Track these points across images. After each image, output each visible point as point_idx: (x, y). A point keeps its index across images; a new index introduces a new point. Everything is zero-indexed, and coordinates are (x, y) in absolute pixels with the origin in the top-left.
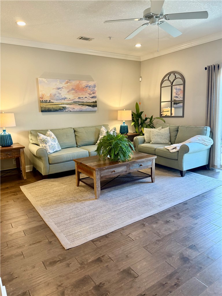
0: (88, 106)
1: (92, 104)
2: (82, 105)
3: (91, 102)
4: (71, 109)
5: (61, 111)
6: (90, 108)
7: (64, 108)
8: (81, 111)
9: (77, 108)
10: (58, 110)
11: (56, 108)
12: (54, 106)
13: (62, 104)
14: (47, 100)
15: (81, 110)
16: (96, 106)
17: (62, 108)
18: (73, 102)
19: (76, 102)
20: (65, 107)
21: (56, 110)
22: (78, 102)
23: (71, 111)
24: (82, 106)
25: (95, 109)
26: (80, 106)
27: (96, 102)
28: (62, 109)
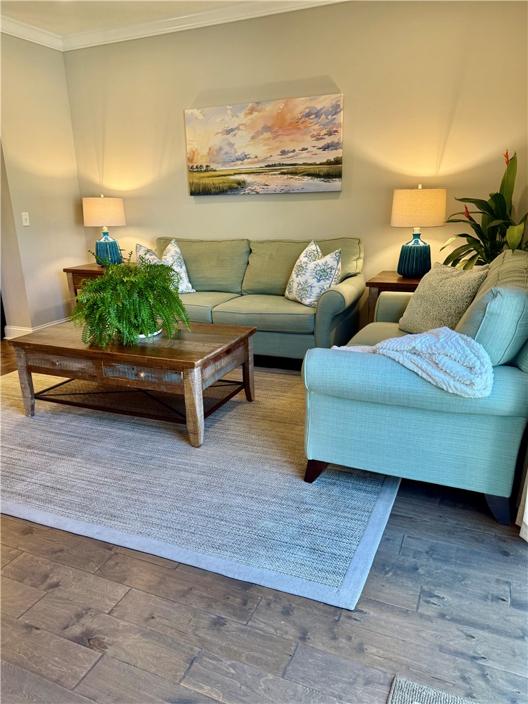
0: (308, 175)
1: (325, 169)
2: (292, 173)
3: (321, 164)
4: (257, 188)
5: (234, 194)
6: (317, 181)
7: (242, 185)
8: (287, 193)
9: (277, 182)
10: (226, 191)
11: (221, 185)
12: (217, 181)
13: (235, 174)
14: (201, 166)
15: (286, 189)
16: (338, 175)
17: (235, 185)
18: (266, 166)
19: (275, 165)
20: (244, 182)
21: (221, 191)
22: (280, 165)
23: (257, 193)
24: (290, 176)
25: (336, 184)
26: (286, 176)
27: (338, 162)
28: (237, 188)
